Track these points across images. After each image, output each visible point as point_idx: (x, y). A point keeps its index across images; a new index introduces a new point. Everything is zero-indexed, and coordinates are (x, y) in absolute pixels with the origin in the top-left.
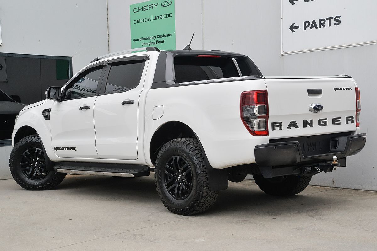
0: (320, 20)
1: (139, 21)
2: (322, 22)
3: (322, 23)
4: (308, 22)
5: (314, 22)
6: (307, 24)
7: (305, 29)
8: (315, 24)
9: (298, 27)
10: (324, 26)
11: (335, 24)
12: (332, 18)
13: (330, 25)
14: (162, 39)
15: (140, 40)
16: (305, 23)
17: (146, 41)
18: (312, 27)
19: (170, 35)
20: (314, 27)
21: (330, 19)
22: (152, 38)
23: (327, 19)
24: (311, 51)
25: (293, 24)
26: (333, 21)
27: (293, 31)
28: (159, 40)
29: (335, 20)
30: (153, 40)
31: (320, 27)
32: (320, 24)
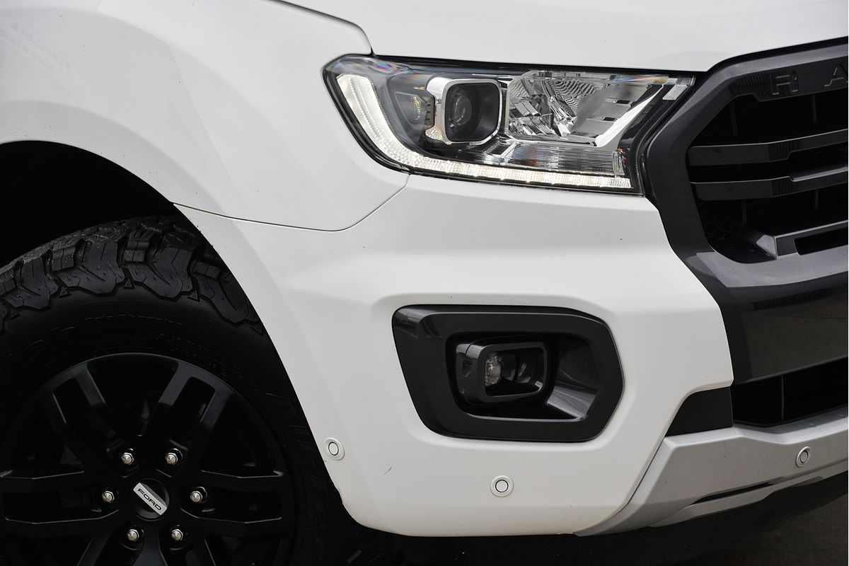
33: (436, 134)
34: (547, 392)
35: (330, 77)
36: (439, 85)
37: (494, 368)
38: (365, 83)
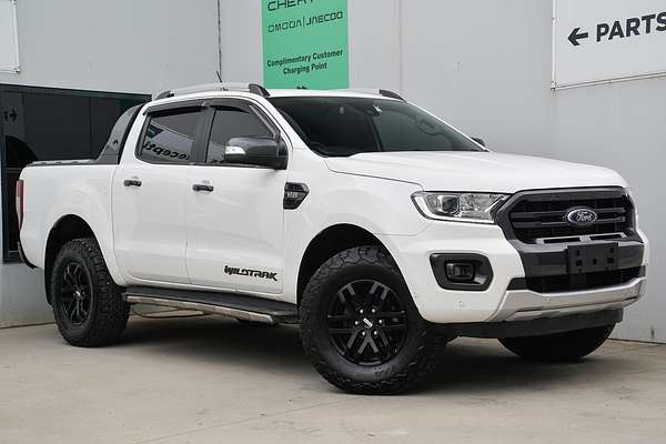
0: (629, 21)
1: (278, 27)
2: (633, 24)
3: (632, 27)
4: (606, 26)
5: (617, 24)
6: (603, 30)
7: (599, 40)
8: (620, 29)
9: (585, 35)
10: (637, 33)
11: (658, 29)
12: (653, 16)
13: (648, 31)
14: (322, 61)
15: (280, 63)
16: (599, 27)
17: (291, 66)
18: (613, 34)
19: (339, 53)
20: (617, 34)
21: (648, 18)
22: (304, 59)
23: (643, 18)
24: (610, 82)
25: (577, 30)
26: (654, 23)
27: (576, 44)
28: (317, 62)
29: (659, 20)
30: (304, 64)
31: (628, 35)
32: (629, 29)
33: (440, 210)
34: (474, 277)
35: (413, 197)
36: (440, 197)
37: (457, 269)
38: (422, 199)
